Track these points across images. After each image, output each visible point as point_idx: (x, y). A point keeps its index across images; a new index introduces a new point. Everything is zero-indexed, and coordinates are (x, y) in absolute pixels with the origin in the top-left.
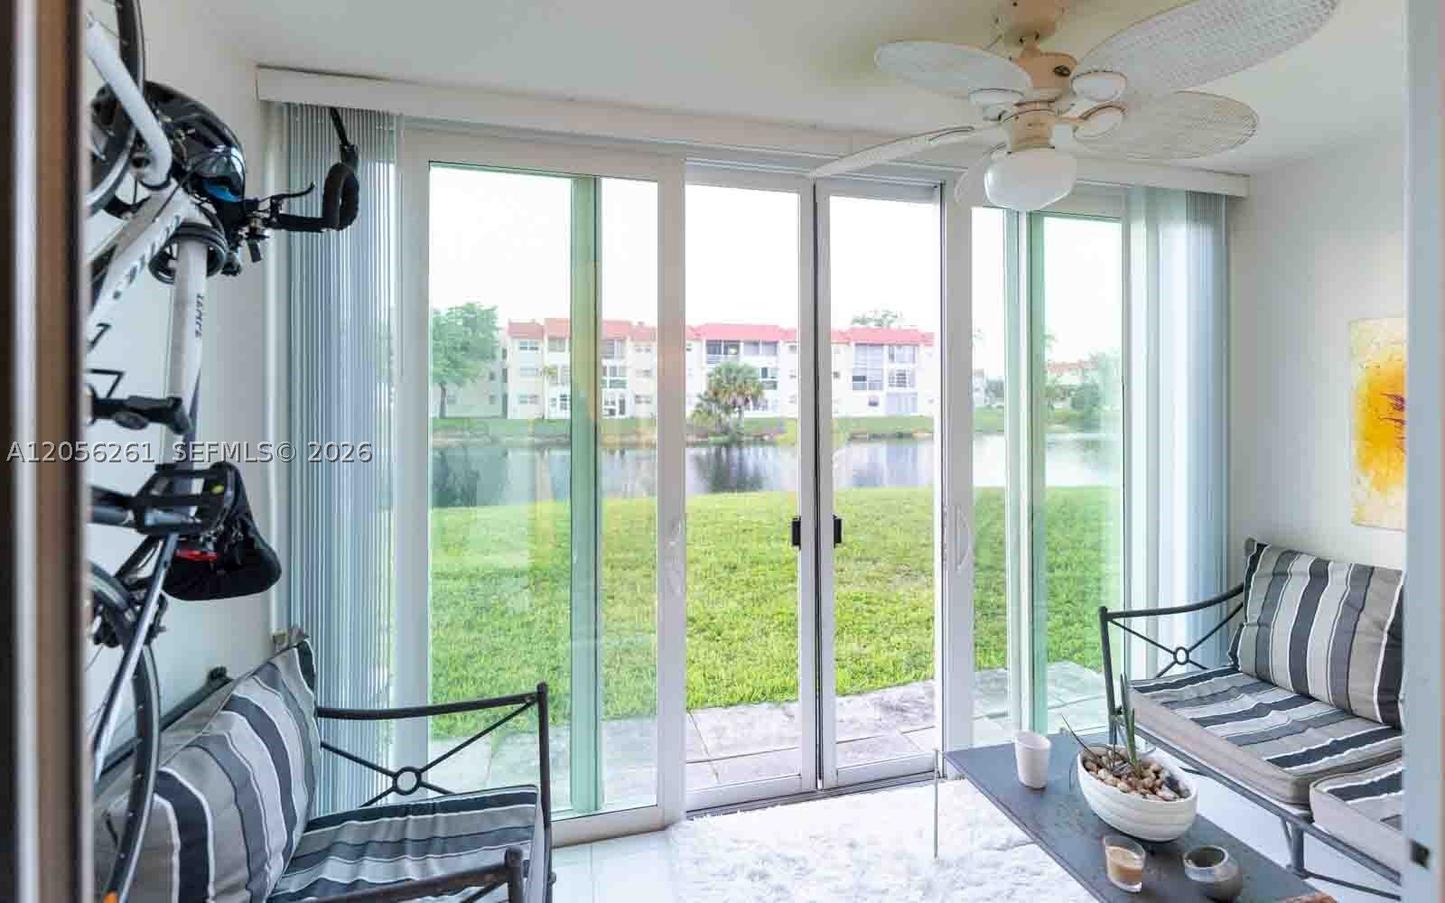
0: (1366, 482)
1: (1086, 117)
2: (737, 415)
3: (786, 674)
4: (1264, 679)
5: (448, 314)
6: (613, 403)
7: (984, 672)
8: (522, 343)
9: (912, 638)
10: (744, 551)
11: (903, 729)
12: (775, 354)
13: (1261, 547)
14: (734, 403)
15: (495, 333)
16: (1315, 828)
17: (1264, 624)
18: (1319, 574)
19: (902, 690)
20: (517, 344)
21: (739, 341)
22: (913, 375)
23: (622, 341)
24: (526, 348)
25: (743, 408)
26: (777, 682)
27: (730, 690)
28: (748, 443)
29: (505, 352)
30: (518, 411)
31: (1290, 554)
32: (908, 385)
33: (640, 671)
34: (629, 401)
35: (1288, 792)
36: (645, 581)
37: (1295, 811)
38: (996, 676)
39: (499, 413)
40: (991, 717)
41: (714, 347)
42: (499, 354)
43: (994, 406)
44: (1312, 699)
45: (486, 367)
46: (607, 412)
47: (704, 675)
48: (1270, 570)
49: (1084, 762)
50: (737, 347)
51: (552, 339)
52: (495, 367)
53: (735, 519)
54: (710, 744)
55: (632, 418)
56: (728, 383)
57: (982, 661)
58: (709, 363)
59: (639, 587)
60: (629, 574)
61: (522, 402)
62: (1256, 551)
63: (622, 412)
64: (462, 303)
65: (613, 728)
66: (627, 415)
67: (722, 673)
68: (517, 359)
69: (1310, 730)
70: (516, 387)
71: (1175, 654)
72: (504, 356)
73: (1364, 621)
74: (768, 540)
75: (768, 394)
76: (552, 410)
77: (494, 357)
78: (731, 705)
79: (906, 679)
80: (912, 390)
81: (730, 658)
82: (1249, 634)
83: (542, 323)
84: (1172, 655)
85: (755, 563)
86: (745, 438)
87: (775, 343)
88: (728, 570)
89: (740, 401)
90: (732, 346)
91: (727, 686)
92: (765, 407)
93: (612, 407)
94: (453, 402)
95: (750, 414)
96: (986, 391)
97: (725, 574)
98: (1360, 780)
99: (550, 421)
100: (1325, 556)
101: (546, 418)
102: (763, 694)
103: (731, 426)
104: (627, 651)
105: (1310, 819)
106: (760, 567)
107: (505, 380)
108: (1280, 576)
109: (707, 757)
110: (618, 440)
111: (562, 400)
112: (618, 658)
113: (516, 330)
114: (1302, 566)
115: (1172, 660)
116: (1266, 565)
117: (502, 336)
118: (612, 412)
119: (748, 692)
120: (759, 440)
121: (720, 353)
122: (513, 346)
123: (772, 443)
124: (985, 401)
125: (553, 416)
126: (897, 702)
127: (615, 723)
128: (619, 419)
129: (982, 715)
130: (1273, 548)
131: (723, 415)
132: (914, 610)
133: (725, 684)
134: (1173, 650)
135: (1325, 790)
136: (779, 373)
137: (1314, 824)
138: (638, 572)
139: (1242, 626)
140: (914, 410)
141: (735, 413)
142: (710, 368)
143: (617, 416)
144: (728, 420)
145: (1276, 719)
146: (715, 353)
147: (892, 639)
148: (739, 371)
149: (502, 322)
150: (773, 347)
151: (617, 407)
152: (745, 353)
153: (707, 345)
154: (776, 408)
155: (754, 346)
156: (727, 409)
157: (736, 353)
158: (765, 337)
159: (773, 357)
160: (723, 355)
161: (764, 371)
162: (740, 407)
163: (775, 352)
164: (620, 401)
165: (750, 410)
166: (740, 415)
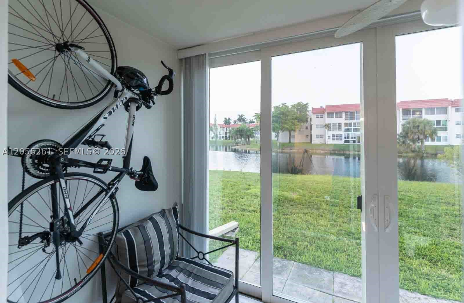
2: (420, 144)
5: (291, 107)
8: (317, 116)
14: (418, 138)
15: (307, 113)
20: (315, 116)
21: (422, 108)
23: (359, 112)
24: (319, 117)
25: (424, 140)
28: (427, 157)
29: (311, 119)
30: (316, 141)
36: (339, 213)
39: (310, 142)
41: (406, 112)
42: (309, 120)
45: (305, 125)
46: (352, 142)
50: (421, 111)
51: (328, 113)
52: (308, 124)
54: (335, 289)
56: (413, 128)
58: (403, 119)
61: (317, 137)
63: (359, 141)
64: (296, 103)
65: (299, 266)
68: (315, 121)
70: (315, 132)
72: (311, 120)
75: (440, 134)
76: (329, 140)
77: (307, 121)
78: (355, 276)
83: (325, 108)
86: (425, 155)
87: (446, 108)
89: (421, 137)
90: (418, 111)
92: (439, 140)
93: (354, 139)
94: (294, 137)
95: (428, 143)
99: (328, 145)
101: (326, 143)
103: (417, 149)
104: (319, 239)
107: (311, 129)
109: (332, 293)
111: (333, 137)
113: (315, 111)
117: (310, 114)
118: (354, 142)
120: (434, 156)
121: (411, 115)
122: (314, 117)
125: (329, 143)
127: (301, 265)
128: (357, 145)
131: (411, 144)
136: (448, 123)
138: (338, 208)
142: (404, 122)
143: (357, 143)
144: (415, 146)
146: (407, 115)
148: (420, 123)
149: (310, 109)
150: (444, 111)
151: (356, 140)
152: (426, 114)
153: (402, 111)
154: (446, 140)
155: (431, 111)
156: (414, 141)
157: (419, 114)
158: (439, 105)
159: (445, 115)
160: (412, 115)
161: (438, 122)
162: (422, 140)
163: (446, 112)
164: (358, 137)
165: (429, 141)
166: (422, 143)
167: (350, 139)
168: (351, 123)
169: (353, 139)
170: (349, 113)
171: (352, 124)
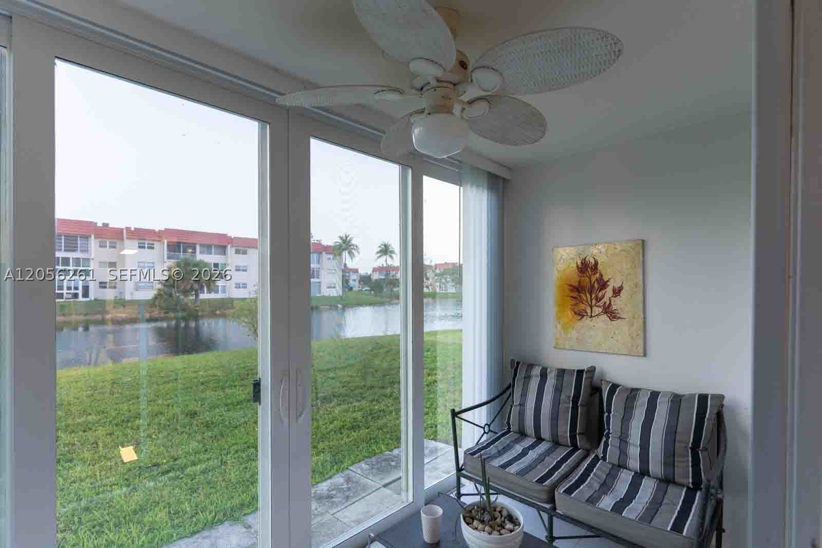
0: (559, 327)
1: (471, 102)
2: (194, 297)
3: (243, 492)
4: (522, 434)
6: (76, 288)
7: (377, 456)
9: (331, 444)
10: (203, 399)
11: (332, 512)
12: (225, 254)
13: (518, 363)
14: (192, 288)
16: (557, 512)
17: (522, 405)
18: (544, 375)
19: (329, 481)
21: (195, 244)
22: (318, 272)
23: (87, 237)
25: (199, 291)
26: (236, 501)
27: (194, 519)
28: (203, 317)
31: (531, 366)
32: (315, 276)
33: (101, 525)
34: (92, 286)
35: (544, 496)
37: (548, 506)
38: (384, 457)
40: (385, 486)
41: (174, 247)
43: (364, 289)
44: (543, 440)
47: (170, 513)
48: (523, 376)
49: (464, 519)
50: (194, 249)
53: (194, 375)
55: (95, 300)
57: (376, 449)
58: (168, 258)
59: (101, 445)
60: (91, 436)
62: (516, 366)
63: (86, 294)
66: (92, 297)
67: (187, 506)
69: (547, 458)
71: (484, 428)
73: (563, 397)
74: (223, 389)
75: (220, 283)
78: (196, 533)
79: (331, 474)
80: (317, 280)
81: (193, 491)
82: (515, 411)
84: (482, 429)
85: (213, 407)
86: (200, 313)
87: (225, 247)
88: (189, 416)
89: (197, 287)
90: (189, 247)
91: (192, 516)
92: (217, 292)
93: (75, 292)
95: (204, 296)
96: (359, 282)
97: (187, 420)
98: (571, 481)
100: (546, 366)
102: (224, 515)
103: (189, 305)
105: (554, 509)
106: (217, 410)
108: (528, 378)
110: (82, 318)
112: (76, 519)
114: (536, 371)
115: (483, 432)
116: (521, 374)
118: (75, 296)
119: (210, 518)
120: (212, 314)
121: (180, 252)
123: (224, 316)
124: (359, 287)
126: (327, 492)
128: (82, 301)
129: (380, 486)
130: (524, 363)
131: (182, 297)
132: (331, 423)
133: (190, 516)
134: (483, 426)
135: (562, 492)
136: (227, 268)
137: (557, 511)
139: (512, 407)
140: (320, 293)
141: (192, 295)
142: (171, 262)
143: (81, 299)
144: (186, 300)
145: (532, 455)
146: (175, 251)
147: (319, 446)
148: (195, 265)
150: (222, 249)
151: (80, 292)
152: (200, 253)
153: (168, 246)
154: (224, 291)
155: (207, 248)
156: (186, 292)
157: (192, 253)
158: (216, 242)
159: (223, 256)
160: (182, 253)
161: (216, 265)
162: (196, 291)
163: (224, 253)
164: (83, 287)
165: (204, 293)
166: (197, 295)
167: (65, 291)
168: (68, 259)
169: (73, 291)
170: (63, 237)
171: (71, 260)
